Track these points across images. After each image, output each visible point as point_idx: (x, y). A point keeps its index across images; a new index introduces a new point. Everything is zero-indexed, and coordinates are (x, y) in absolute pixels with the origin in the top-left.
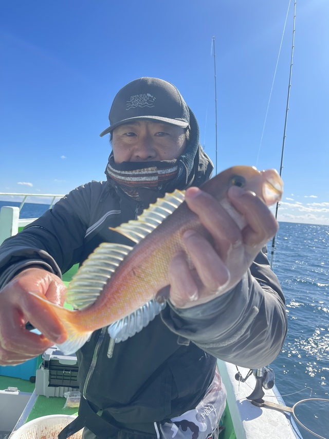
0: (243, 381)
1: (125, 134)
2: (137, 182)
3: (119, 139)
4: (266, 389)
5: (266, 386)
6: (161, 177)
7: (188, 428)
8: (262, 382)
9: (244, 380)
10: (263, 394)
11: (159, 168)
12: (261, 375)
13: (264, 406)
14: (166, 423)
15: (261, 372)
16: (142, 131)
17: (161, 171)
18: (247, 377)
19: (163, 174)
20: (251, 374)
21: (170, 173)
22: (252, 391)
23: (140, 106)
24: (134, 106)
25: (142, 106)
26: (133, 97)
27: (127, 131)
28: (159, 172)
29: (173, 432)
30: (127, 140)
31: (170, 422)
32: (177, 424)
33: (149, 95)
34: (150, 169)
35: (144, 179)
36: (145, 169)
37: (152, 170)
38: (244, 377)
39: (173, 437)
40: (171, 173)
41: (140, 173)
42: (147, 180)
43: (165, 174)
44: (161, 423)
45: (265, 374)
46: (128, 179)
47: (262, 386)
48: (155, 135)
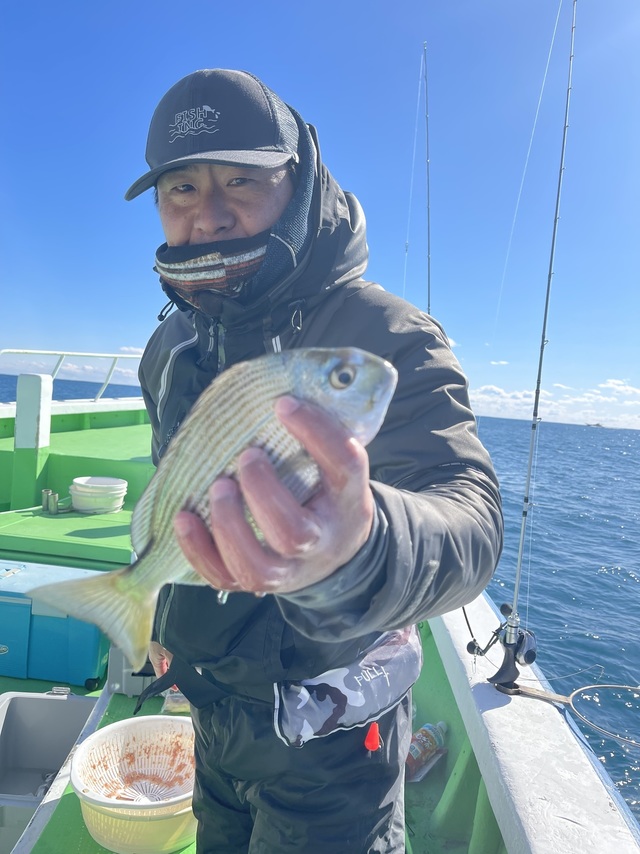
0: (481, 655)
1: (175, 188)
2: (194, 281)
3: (167, 199)
4: (521, 664)
5: (522, 659)
6: (230, 270)
7: (328, 696)
8: (515, 654)
9: (482, 653)
10: (516, 673)
11: (224, 254)
12: (513, 642)
13: (518, 693)
14: (292, 686)
15: (513, 636)
16: (203, 181)
17: (230, 259)
18: (488, 647)
19: (234, 265)
20: (494, 642)
21: (249, 261)
22: (497, 670)
23: (192, 133)
24: (182, 134)
25: (196, 131)
26: (178, 116)
27: (178, 182)
28: (226, 261)
29: (300, 700)
30: (179, 200)
31: (298, 683)
32: (310, 689)
33: (207, 108)
34: (209, 257)
35: (202, 275)
36: (203, 258)
37: (213, 259)
38: (483, 647)
39: (299, 707)
40: (252, 260)
41: (196, 266)
42: (208, 277)
43: (239, 264)
44: (285, 685)
45: (521, 639)
46: (182, 277)
47: (516, 659)
48: (228, 185)
